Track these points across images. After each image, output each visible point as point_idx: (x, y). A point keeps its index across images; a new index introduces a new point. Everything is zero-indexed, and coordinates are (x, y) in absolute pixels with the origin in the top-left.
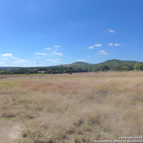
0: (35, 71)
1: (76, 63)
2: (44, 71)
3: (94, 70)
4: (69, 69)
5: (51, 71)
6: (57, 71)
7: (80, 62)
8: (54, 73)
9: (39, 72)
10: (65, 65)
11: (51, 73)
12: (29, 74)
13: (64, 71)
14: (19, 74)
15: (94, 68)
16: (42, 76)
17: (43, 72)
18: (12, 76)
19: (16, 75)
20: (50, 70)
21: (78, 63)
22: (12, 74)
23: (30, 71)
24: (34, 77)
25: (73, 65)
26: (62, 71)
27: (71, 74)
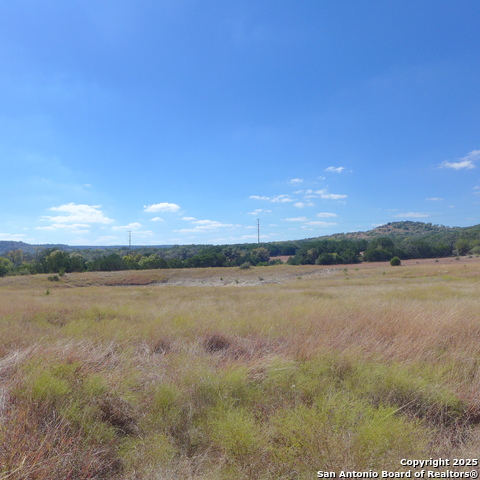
0: (260, 255)
1: (390, 227)
2: (288, 257)
5: (316, 255)
6: (335, 254)
7: (407, 222)
8: (328, 262)
9: (272, 259)
10: (353, 234)
11: (317, 261)
12: (247, 267)
13: (362, 253)
14: (210, 268)
16: (302, 274)
17: (284, 259)
18: (187, 273)
19: (202, 269)
20: (310, 252)
21: (399, 227)
22: (187, 267)
23: (242, 255)
24: (270, 279)
25: (381, 232)
26: (353, 253)
27: (397, 263)
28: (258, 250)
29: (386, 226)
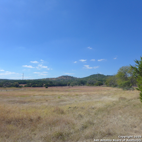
0: (16, 84)
1: (62, 77)
3: (72, 84)
4: (49, 83)
6: (37, 85)
9: (20, 85)
11: (32, 86)
15: (72, 83)
17: (24, 85)
20: (30, 84)
21: (65, 77)
25: (59, 78)
26: (42, 84)
27: (47, 88)
28: (16, 83)
29: (61, 77)
